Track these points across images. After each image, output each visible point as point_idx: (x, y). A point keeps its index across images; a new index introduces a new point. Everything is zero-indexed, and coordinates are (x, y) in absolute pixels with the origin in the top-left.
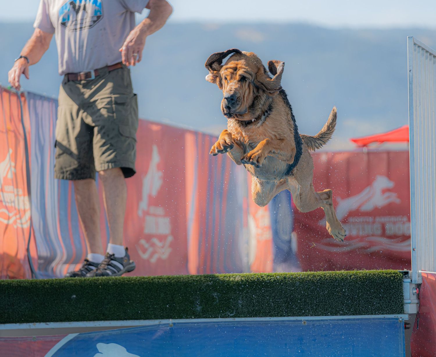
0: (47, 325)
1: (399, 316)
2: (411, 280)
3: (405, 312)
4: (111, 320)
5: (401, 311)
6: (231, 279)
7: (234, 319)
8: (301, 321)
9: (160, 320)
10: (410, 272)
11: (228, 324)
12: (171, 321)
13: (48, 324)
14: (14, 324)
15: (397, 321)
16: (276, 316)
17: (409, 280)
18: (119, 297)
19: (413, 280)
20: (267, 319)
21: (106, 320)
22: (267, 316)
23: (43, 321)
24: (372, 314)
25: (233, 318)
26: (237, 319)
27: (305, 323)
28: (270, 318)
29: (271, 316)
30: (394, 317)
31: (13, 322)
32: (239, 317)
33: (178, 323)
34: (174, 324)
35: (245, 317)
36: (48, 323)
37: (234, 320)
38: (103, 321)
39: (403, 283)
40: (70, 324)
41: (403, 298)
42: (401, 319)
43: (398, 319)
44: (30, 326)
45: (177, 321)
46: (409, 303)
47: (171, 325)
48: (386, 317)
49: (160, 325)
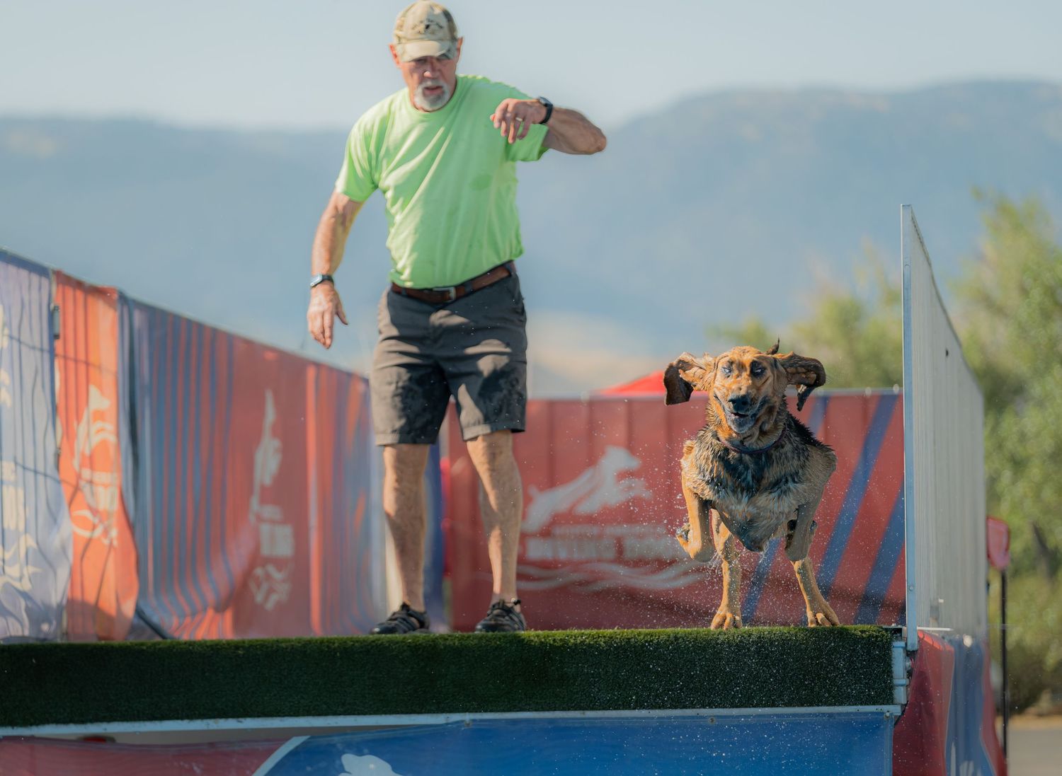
0: (240, 724)
1: (885, 708)
2: (906, 644)
3: (895, 701)
4: (359, 714)
5: (889, 700)
6: (578, 642)
7: (584, 714)
8: (706, 717)
9: (448, 715)
10: (904, 628)
11: (572, 723)
12: (468, 717)
13: (241, 722)
14: (179, 722)
15: (881, 717)
16: (660, 708)
17: (902, 644)
18: (373, 672)
19: (909, 644)
20: (643, 713)
21: (349, 714)
22: (644, 708)
23: (233, 717)
24: (836, 704)
25: (582, 712)
27: (712, 721)
28: (649, 710)
29: (651, 707)
30: (875, 711)
31: (177, 718)
32: (593, 709)
33: (481, 720)
34: (474, 721)
35: (604, 709)
36: (241, 719)
37: (582, 716)
38: (342, 716)
39: (893, 649)
40: (281, 721)
41: (892, 677)
42: (888, 714)
43: (882, 713)
44: (208, 724)
45: (478, 716)
46: (902, 685)
47: (468, 725)
48: (860, 711)
49: (447, 724)
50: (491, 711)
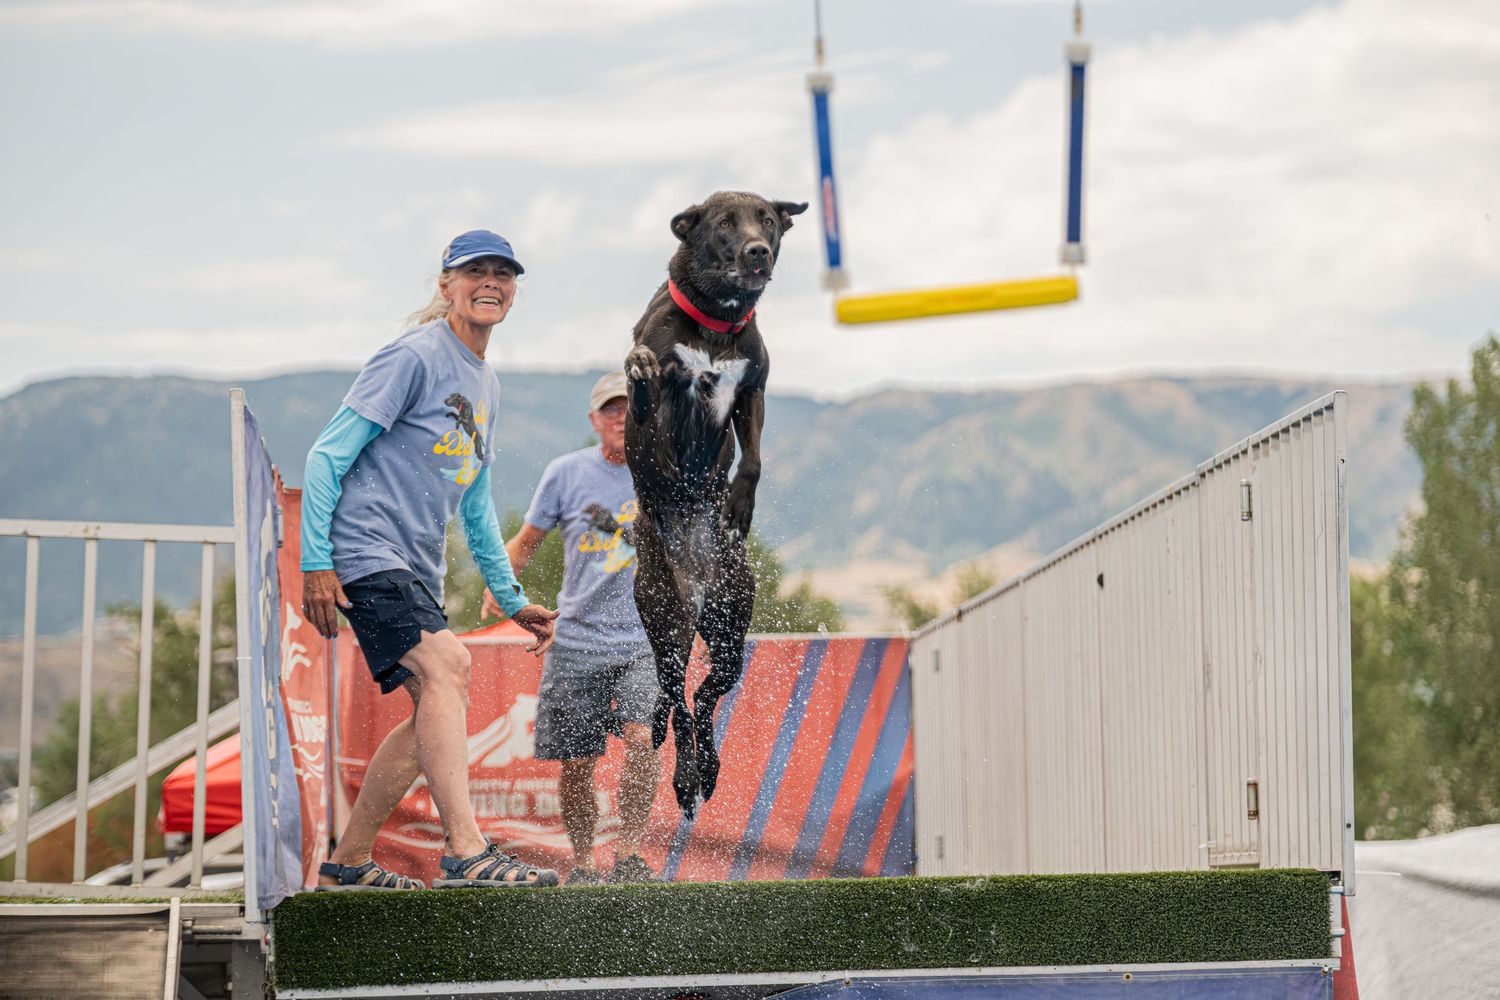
0: (584, 984)
1: (1322, 962)
2: (1344, 889)
3: (1334, 955)
5: (1327, 953)
8: (1121, 973)
9: (824, 973)
11: (968, 982)
12: (848, 975)
13: (585, 982)
15: (1318, 973)
16: (1067, 963)
17: (1341, 889)
20: (1049, 970)
22: (1049, 964)
23: (576, 976)
24: (1267, 958)
25: (978, 969)
26: (987, 971)
27: (1128, 977)
28: (1056, 967)
29: (1058, 963)
30: (1311, 965)
32: (990, 965)
33: (863, 979)
34: (854, 979)
35: (1004, 965)
36: (585, 979)
37: (978, 974)
38: (703, 975)
39: (1329, 896)
41: (1328, 926)
42: (1326, 969)
43: (1320, 969)
44: (547, 985)
45: (859, 974)
46: (1340, 936)
47: (848, 983)
48: (1295, 965)
49: (824, 983)
50: (874, 968)
